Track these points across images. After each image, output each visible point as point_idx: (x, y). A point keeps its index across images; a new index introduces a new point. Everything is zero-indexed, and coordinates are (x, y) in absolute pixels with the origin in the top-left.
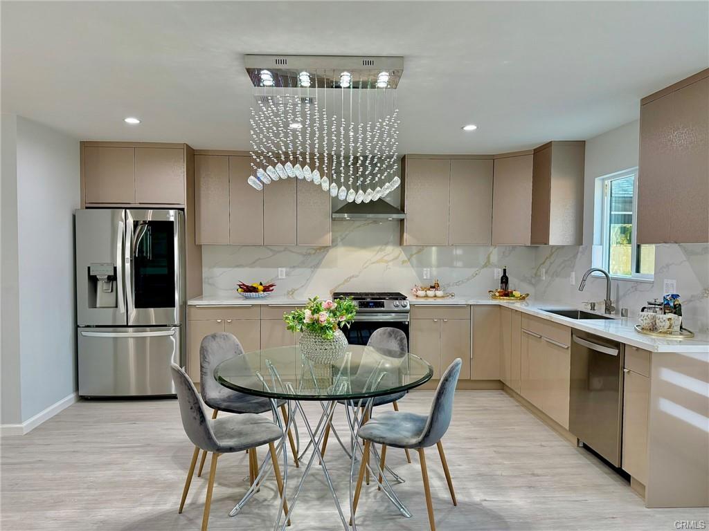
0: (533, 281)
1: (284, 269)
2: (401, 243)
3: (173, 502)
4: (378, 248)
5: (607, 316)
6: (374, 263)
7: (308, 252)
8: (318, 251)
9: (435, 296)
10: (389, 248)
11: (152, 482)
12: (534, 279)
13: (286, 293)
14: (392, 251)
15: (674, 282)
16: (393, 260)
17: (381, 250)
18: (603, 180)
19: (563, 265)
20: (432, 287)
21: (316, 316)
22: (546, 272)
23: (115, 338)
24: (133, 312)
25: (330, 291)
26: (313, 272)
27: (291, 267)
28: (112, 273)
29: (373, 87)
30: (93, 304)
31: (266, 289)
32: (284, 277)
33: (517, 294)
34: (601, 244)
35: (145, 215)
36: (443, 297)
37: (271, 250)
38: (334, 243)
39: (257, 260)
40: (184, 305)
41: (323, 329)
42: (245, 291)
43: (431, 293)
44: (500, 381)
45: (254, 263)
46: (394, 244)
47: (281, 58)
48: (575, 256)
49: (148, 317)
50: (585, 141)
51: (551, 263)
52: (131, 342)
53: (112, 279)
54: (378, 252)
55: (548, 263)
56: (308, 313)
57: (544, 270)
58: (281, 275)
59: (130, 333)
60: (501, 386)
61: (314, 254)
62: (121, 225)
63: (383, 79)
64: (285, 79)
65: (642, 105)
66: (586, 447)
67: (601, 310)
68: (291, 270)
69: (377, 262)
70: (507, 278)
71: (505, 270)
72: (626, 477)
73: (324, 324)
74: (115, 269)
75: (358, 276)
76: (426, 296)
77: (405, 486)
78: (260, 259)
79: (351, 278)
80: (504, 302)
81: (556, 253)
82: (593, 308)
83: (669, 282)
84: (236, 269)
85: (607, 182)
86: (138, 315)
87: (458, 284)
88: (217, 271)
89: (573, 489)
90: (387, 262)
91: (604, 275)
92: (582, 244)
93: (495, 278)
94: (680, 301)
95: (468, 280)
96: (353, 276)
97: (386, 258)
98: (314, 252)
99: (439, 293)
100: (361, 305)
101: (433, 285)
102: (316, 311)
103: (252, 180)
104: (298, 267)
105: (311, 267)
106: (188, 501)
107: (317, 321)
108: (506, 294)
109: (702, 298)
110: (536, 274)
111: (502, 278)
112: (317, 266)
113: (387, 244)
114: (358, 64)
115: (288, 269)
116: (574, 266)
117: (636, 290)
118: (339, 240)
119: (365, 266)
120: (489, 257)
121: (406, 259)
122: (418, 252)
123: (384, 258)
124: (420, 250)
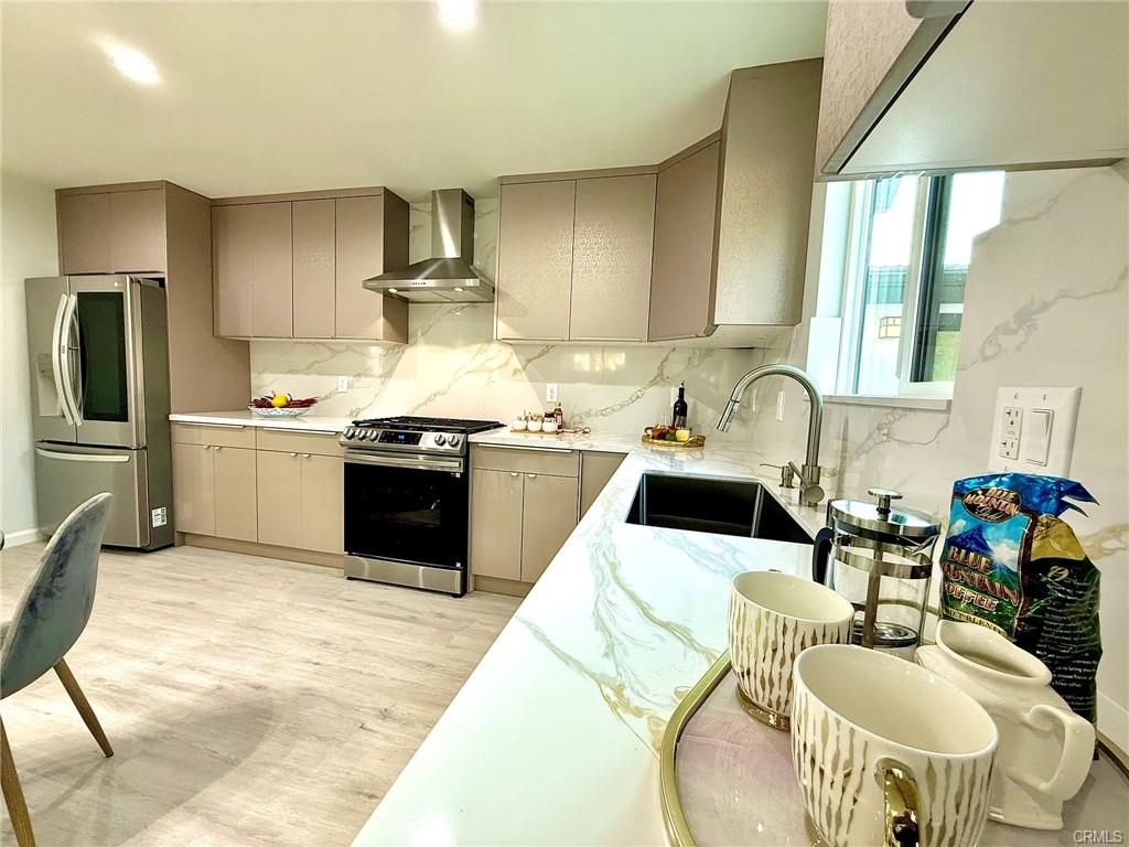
4: (476, 347)
6: (470, 372)
8: (391, 351)
10: (494, 348)
13: (348, 413)
14: (498, 352)
16: (500, 367)
17: (481, 351)
26: (383, 383)
27: (355, 376)
32: (346, 390)
33: (682, 435)
37: (330, 349)
38: (413, 338)
39: (313, 364)
45: (309, 367)
54: (476, 354)
58: (343, 387)
61: (386, 356)
68: (355, 379)
69: (475, 371)
71: (682, 391)
75: (445, 393)
76: (527, 430)
78: (316, 362)
79: (435, 395)
84: (289, 376)
87: (603, 413)
90: (491, 371)
93: (672, 403)
95: (622, 406)
96: (438, 393)
97: (489, 364)
98: (385, 352)
99: (548, 426)
104: (364, 375)
105: (381, 376)
112: (388, 375)
115: (350, 379)
118: (420, 335)
119: (457, 376)
120: (661, 368)
121: (520, 367)
122: (540, 355)
123: (486, 365)
124: (543, 352)
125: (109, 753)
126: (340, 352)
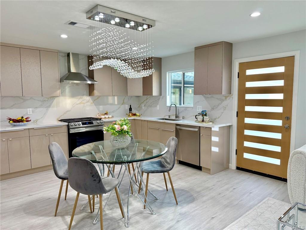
1: (31, 109)
2: (90, 95)
4: (79, 97)
5: (177, 119)
6: (78, 104)
7: (44, 100)
8: (49, 99)
9: (105, 118)
14: (87, 98)
15: (201, 107)
16: (87, 102)
17: (81, 98)
18: (169, 73)
19: (153, 103)
20: (105, 114)
22: (144, 106)
25: (57, 119)
26: (47, 110)
27: (34, 108)
32: (31, 113)
33: (138, 114)
34: (169, 95)
36: (111, 118)
39: (14, 105)
42: (13, 122)
45: (12, 106)
46: (87, 95)
48: (159, 99)
50: (161, 58)
51: (147, 102)
54: (79, 99)
55: (145, 102)
57: (143, 105)
58: (30, 112)
61: (47, 100)
65: (195, 49)
67: (174, 118)
68: (35, 109)
69: (79, 104)
70: (131, 109)
71: (130, 105)
75: (70, 111)
78: (16, 104)
79: (67, 112)
80: (135, 118)
81: (149, 98)
82: (169, 117)
83: (199, 107)
90: (84, 103)
91: (175, 106)
92: (161, 95)
93: (126, 109)
95: (117, 110)
96: (68, 111)
98: (47, 99)
99: (110, 116)
100: (83, 124)
101: (105, 113)
104: (39, 107)
105: (46, 108)
108: (134, 115)
109: (211, 111)
110: (139, 107)
111: (130, 108)
112: (49, 107)
113: (83, 95)
115: (33, 109)
116: (158, 103)
117: (186, 110)
119: (74, 106)
120: (124, 101)
121: (92, 102)
122: (97, 99)
123: (83, 102)
124: (98, 98)
125: (167, 190)
126: (28, 100)
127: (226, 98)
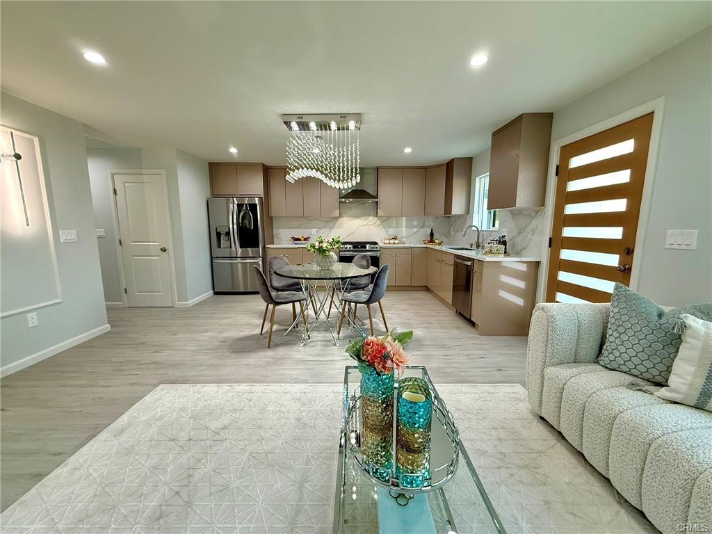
0: (448, 235)
1: (315, 230)
2: (377, 216)
3: (258, 331)
4: (364, 218)
6: (363, 226)
7: (327, 220)
8: (333, 220)
9: (394, 243)
10: (371, 218)
11: (249, 324)
12: (447, 235)
14: (372, 219)
16: (373, 224)
17: (366, 219)
18: (480, 178)
20: (393, 238)
21: (321, 245)
22: (453, 230)
23: (231, 263)
24: (240, 250)
26: (330, 231)
28: (228, 231)
29: (347, 129)
30: (219, 246)
31: (306, 239)
32: (315, 233)
33: (437, 241)
35: (244, 201)
36: (398, 243)
37: (307, 219)
38: (341, 216)
40: (264, 247)
41: (324, 251)
42: (294, 240)
43: (392, 241)
44: (426, 287)
45: (299, 226)
46: (374, 216)
47: (300, 116)
48: (464, 220)
49: (247, 253)
50: (472, 158)
51: (456, 225)
52: (239, 265)
53: (228, 234)
55: (454, 225)
56: (317, 243)
59: (239, 260)
60: (427, 289)
61: (331, 221)
62: (231, 205)
63: (352, 125)
64: (304, 126)
65: (493, 136)
66: (460, 314)
68: (319, 229)
69: (365, 225)
70: (433, 234)
71: (433, 229)
72: (473, 324)
73: (325, 248)
74: (229, 228)
75: (354, 233)
76: (390, 243)
77: (366, 327)
78: (302, 224)
79: (350, 234)
80: (430, 246)
81: (455, 219)
82: (471, 247)
83: (504, 230)
84: (290, 230)
85: (483, 180)
86: (242, 252)
87: (407, 237)
88: (281, 231)
89: (446, 328)
90: (370, 225)
91: (477, 229)
92: (468, 214)
93: (427, 234)
94: (506, 238)
95: (414, 234)
96: (352, 234)
97: (369, 223)
99: (396, 241)
100: (354, 247)
102: (321, 242)
103: (287, 177)
104: (323, 228)
105: (330, 229)
106: (264, 331)
107: (322, 247)
108: (432, 241)
110: (448, 231)
111: (430, 233)
112: (332, 228)
113: (369, 216)
114: (338, 118)
115: (317, 230)
117: (491, 235)
118: (343, 213)
119: (358, 228)
120: (424, 223)
121: (379, 223)
124: (387, 219)
126: (312, 220)
127: (536, 214)
